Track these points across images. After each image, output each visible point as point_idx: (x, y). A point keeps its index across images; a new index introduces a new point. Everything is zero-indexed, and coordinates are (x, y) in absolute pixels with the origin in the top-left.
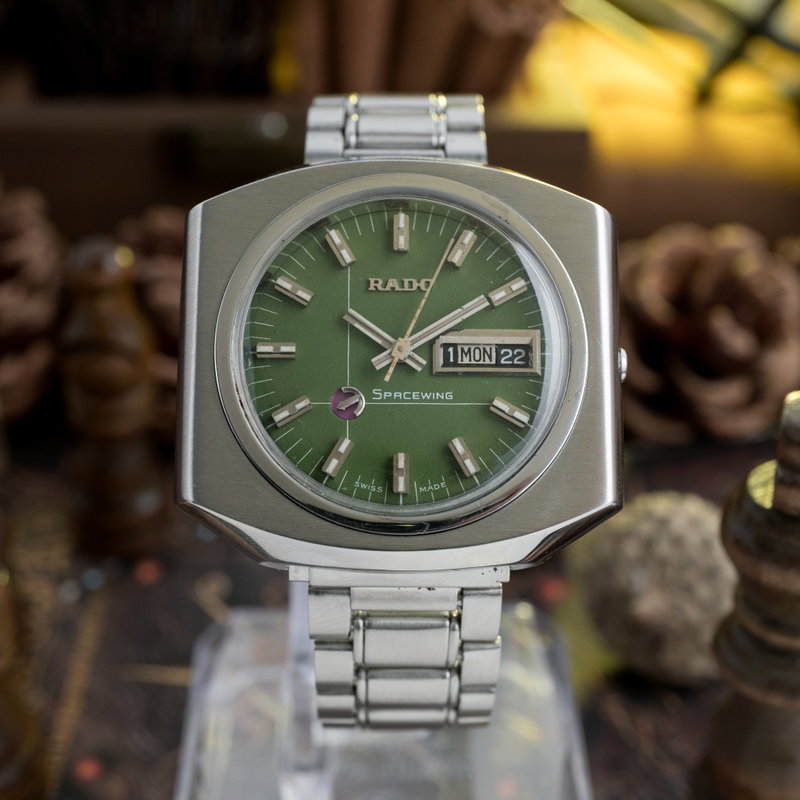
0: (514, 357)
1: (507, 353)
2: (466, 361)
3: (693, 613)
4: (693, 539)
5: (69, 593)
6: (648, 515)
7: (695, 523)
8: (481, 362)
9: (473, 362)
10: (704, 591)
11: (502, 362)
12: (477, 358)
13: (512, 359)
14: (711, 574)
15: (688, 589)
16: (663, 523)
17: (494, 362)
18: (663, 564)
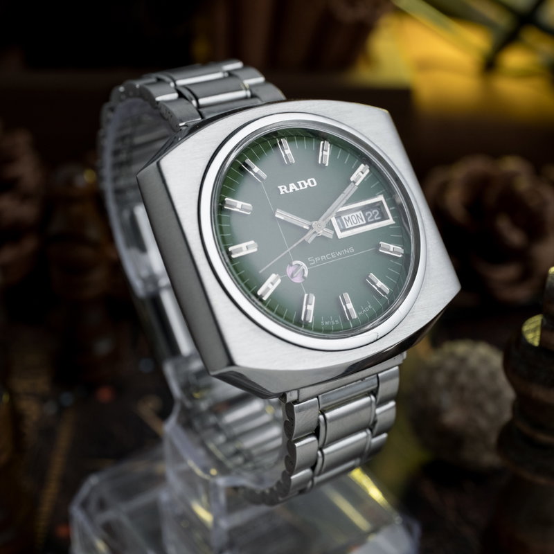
0: (374, 215)
1: (369, 215)
2: (350, 226)
3: (483, 423)
4: (483, 371)
5: (50, 409)
6: (452, 355)
7: (484, 361)
8: (358, 224)
9: (354, 225)
10: (491, 408)
11: (369, 221)
12: (355, 222)
13: (373, 217)
14: (496, 395)
15: (480, 407)
16: (463, 360)
17: (365, 222)
18: (462, 389)
